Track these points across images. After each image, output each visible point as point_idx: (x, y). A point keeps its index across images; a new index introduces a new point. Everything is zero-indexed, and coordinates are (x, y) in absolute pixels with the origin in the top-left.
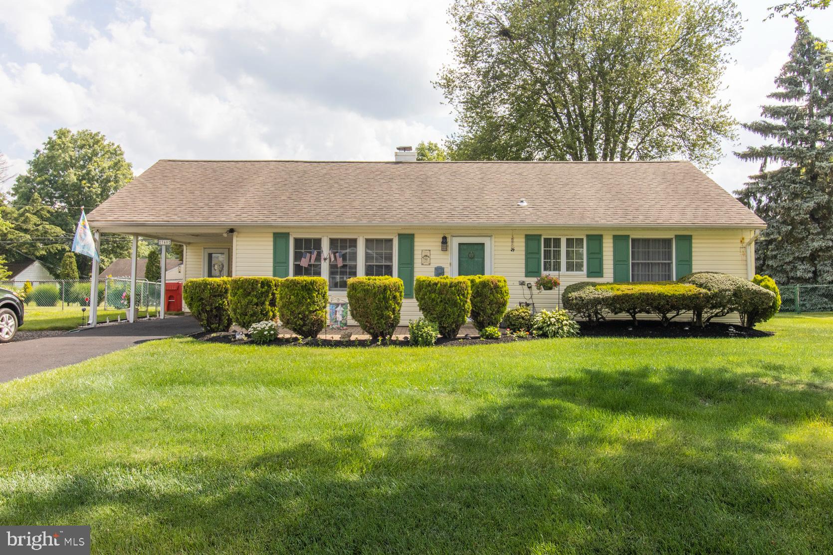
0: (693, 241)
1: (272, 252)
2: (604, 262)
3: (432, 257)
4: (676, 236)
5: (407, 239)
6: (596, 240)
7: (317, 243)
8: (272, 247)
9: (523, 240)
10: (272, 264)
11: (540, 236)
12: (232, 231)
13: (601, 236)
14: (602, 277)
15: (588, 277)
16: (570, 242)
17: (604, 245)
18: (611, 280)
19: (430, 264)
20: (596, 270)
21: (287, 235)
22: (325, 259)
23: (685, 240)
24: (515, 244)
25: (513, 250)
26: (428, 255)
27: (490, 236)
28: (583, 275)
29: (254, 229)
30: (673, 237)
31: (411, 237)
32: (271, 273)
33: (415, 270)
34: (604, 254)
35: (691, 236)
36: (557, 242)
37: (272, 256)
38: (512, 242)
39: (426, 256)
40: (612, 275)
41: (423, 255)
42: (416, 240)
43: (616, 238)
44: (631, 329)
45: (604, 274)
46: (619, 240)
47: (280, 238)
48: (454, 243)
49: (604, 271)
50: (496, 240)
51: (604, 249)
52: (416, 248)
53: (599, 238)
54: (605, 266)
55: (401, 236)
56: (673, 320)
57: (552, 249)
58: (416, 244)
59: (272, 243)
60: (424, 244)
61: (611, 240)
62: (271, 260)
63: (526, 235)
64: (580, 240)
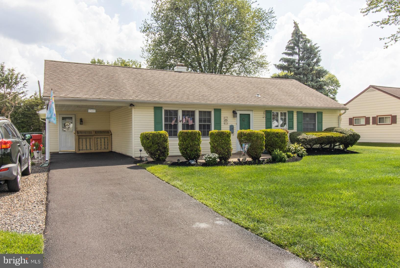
0: (323, 114)
1: (154, 117)
2: (294, 123)
3: (228, 120)
5: (218, 111)
6: (291, 113)
7: (176, 112)
8: (153, 115)
10: (153, 124)
11: (271, 111)
12: (132, 105)
13: (293, 111)
14: (293, 129)
16: (282, 114)
17: (294, 115)
18: (296, 131)
19: (227, 124)
20: (291, 126)
21: (161, 108)
22: (180, 121)
23: (320, 114)
26: (227, 119)
27: (252, 111)
29: (143, 104)
30: (316, 112)
31: (220, 110)
32: (153, 129)
33: (222, 126)
34: (294, 119)
35: (322, 112)
36: (277, 114)
37: (153, 119)
39: (226, 120)
41: (225, 119)
42: (222, 112)
43: (298, 113)
47: (157, 109)
48: (238, 114)
49: (294, 126)
50: (255, 112)
51: (294, 117)
52: (222, 116)
55: (216, 110)
56: (324, 147)
57: (275, 117)
58: (222, 114)
59: (153, 112)
60: (226, 114)
61: (296, 114)
62: (153, 122)
63: (266, 111)
64: (285, 113)
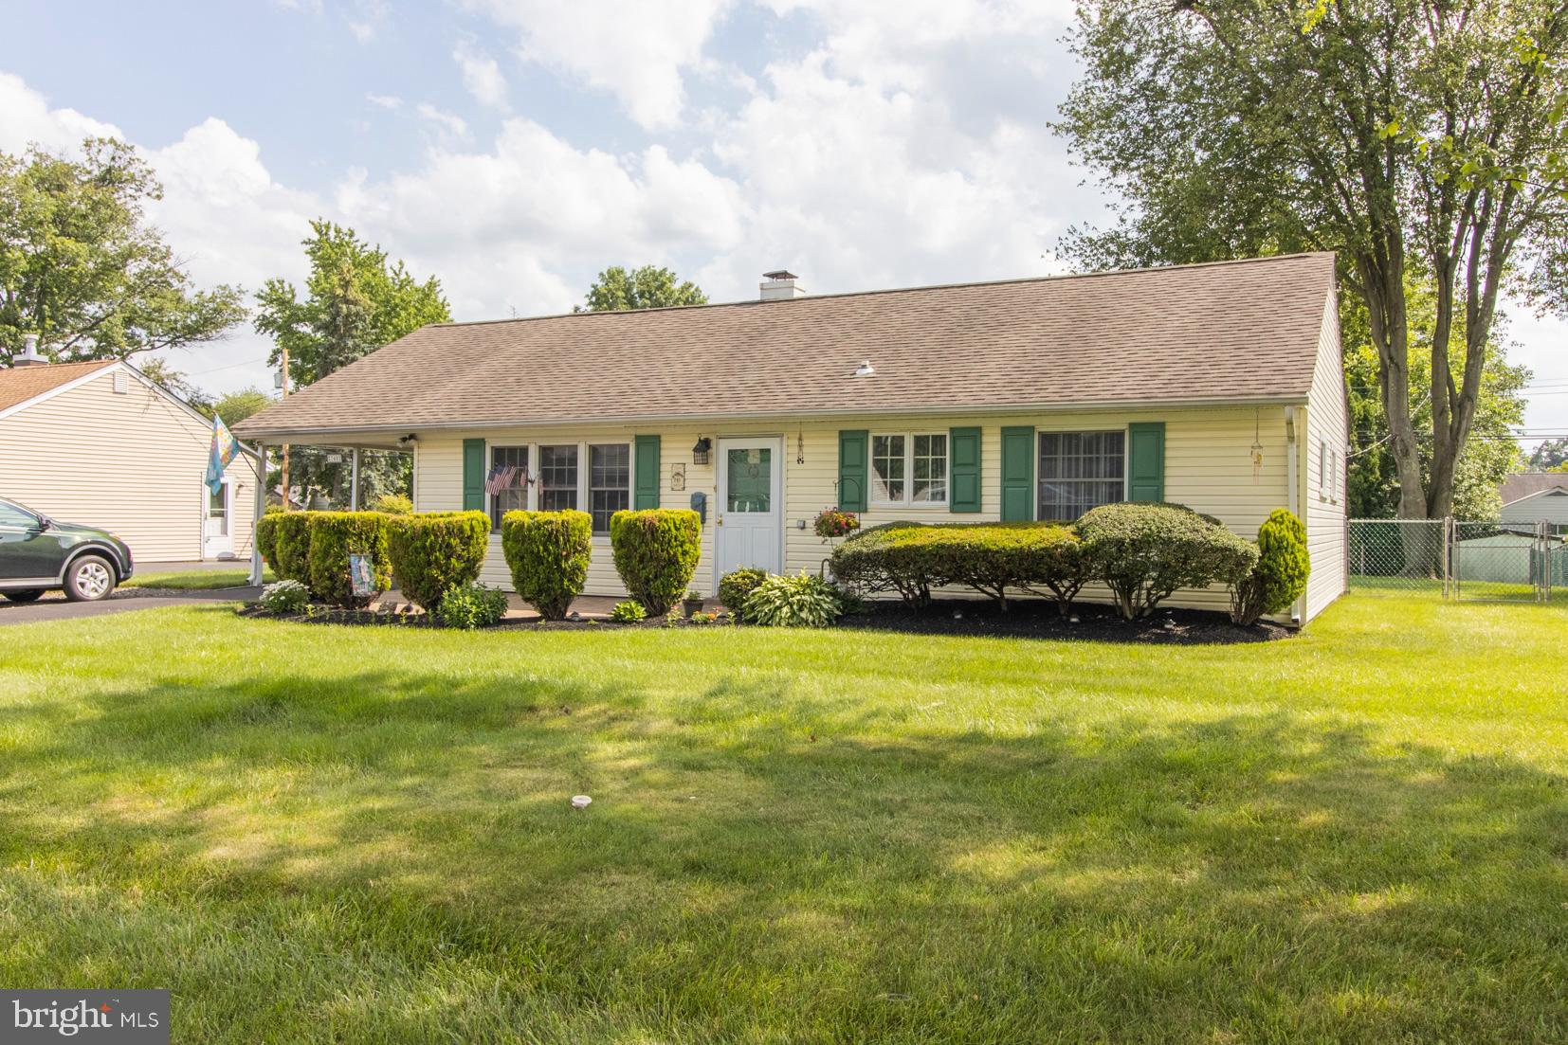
0: (1168, 435)
1: (461, 470)
2: (985, 482)
3: (687, 476)
4: (1132, 425)
5: (650, 444)
6: (969, 437)
7: (523, 454)
8: (462, 463)
9: (836, 441)
10: (461, 491)
11: (867, 432)
12: (411, 438)
13: (979, 430)
14: (979, 511)
15: (952, 511)
16: (920, 443)
17: (984, 448)
18: (997, 518)
19: (684, 490)
20: (967, 500)
21: (481, 442)
22: (531, 482)
23: (1151, 434)
24: (805, 449)
25: (800, 461)
26: (682, 472)
27: (781, 436)
28: (944, 508)
30: (1124, 427)
31: (655, 441)
32: (461, 506)
33: (662, 499)
34: (984, 465)
35: (1163, 425)
36: (898, 446)
37: (461, 477)
38: (800, 446)
39: (678, 474)
40: (998, 508)
41: (673, 473)
42: (663, 445)
43: (1007, 433)
44: (958, 617)
45: (984, 507)
46: (1014, 436)
47: (473, 446)
48: (721, 450)
49: (985, 500)
50: (791, 442)
51: (985, 456)
52: (663, 460)
53: (974, 435)
54: (985, 491)
55: (640, 440)
57: (889, 457)
59: (462, 456)
60: (676, 453)
61: (998, 438)
62: (461, 484)
63: (841, 433)
64: (939, 440)
